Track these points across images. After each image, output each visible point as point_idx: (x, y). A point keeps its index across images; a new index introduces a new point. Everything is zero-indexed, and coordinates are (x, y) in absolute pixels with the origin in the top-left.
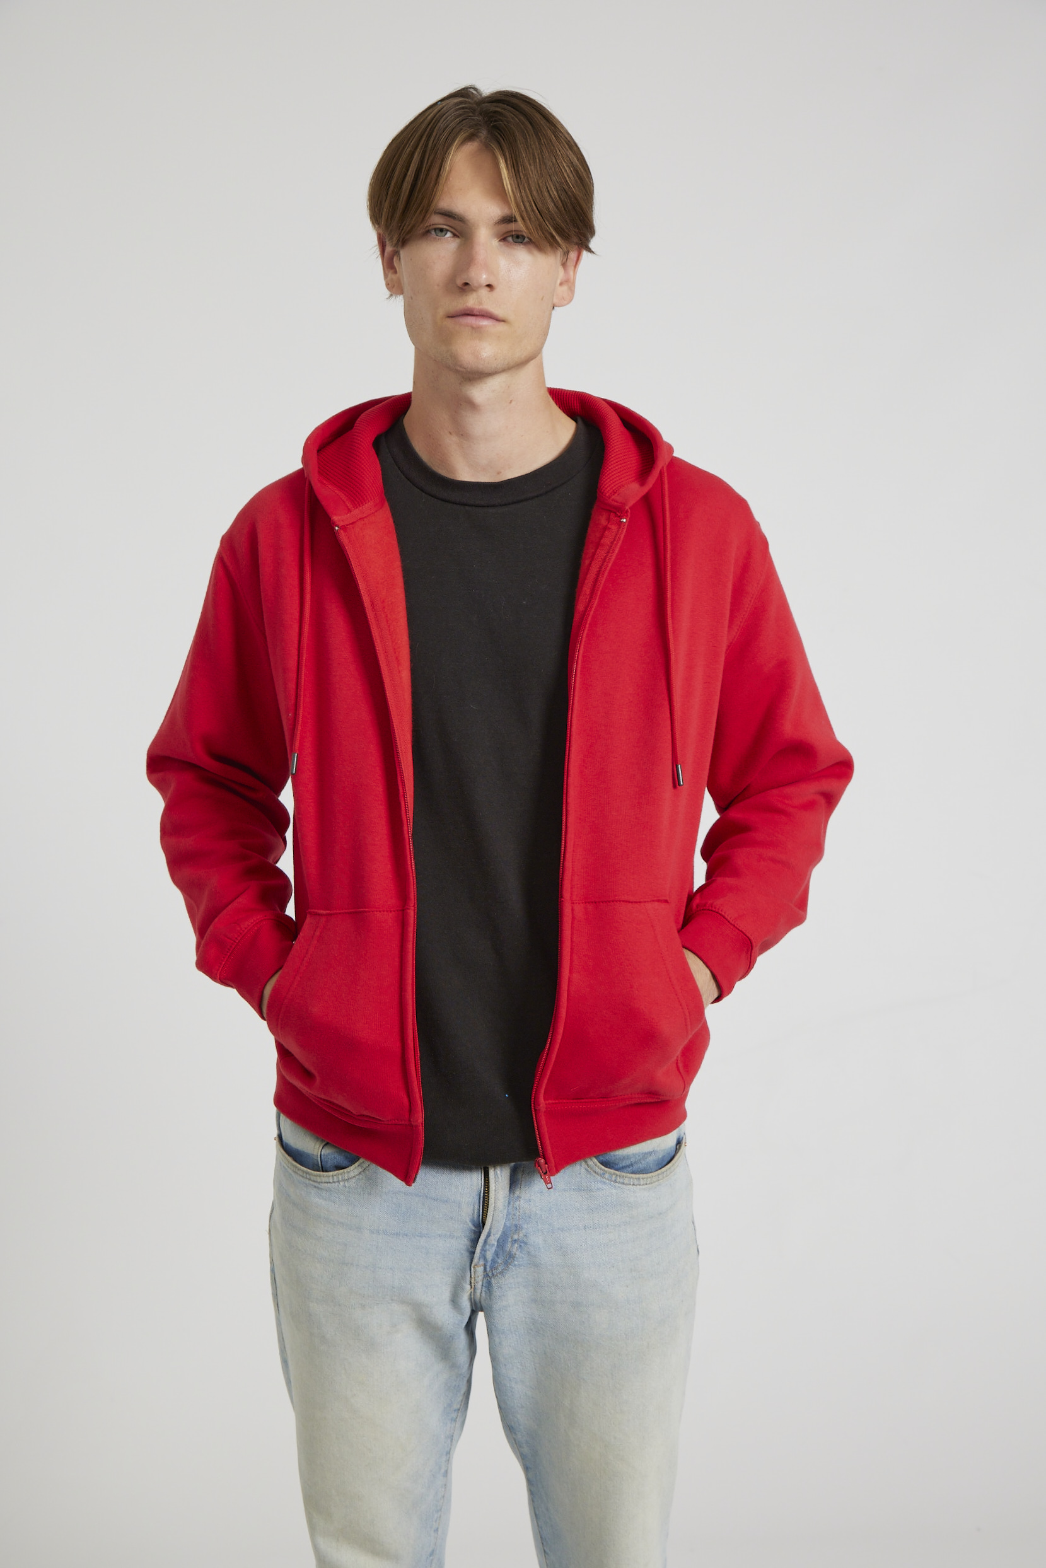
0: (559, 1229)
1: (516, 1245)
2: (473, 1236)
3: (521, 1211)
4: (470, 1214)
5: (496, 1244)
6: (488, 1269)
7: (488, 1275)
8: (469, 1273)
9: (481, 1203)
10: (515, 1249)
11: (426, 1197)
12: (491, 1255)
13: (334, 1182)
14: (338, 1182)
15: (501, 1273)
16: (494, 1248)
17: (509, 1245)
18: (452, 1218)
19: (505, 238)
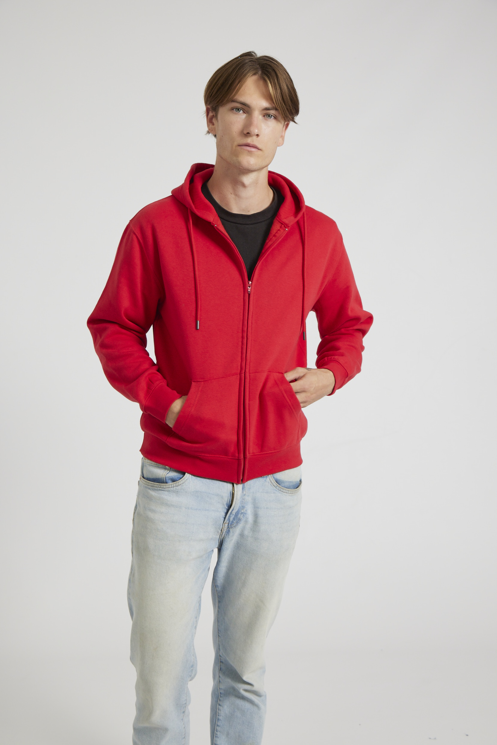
1: (242, 515)
2: (226, 511)
3: (245, 500)
4: (227, 501)
5: (235, 514)
6: (230, 525)
7: (229, 527)
8: (222, 525)
9: (231, 497)
10: (242, 517)
11: (209, 493)
12: (232, 519)
13: (171, 488)
14: (173, 487)
15: (235, 527)
16: (233, 516)
17: (239, 515)
18: (219, 502)
19: (264, 116)
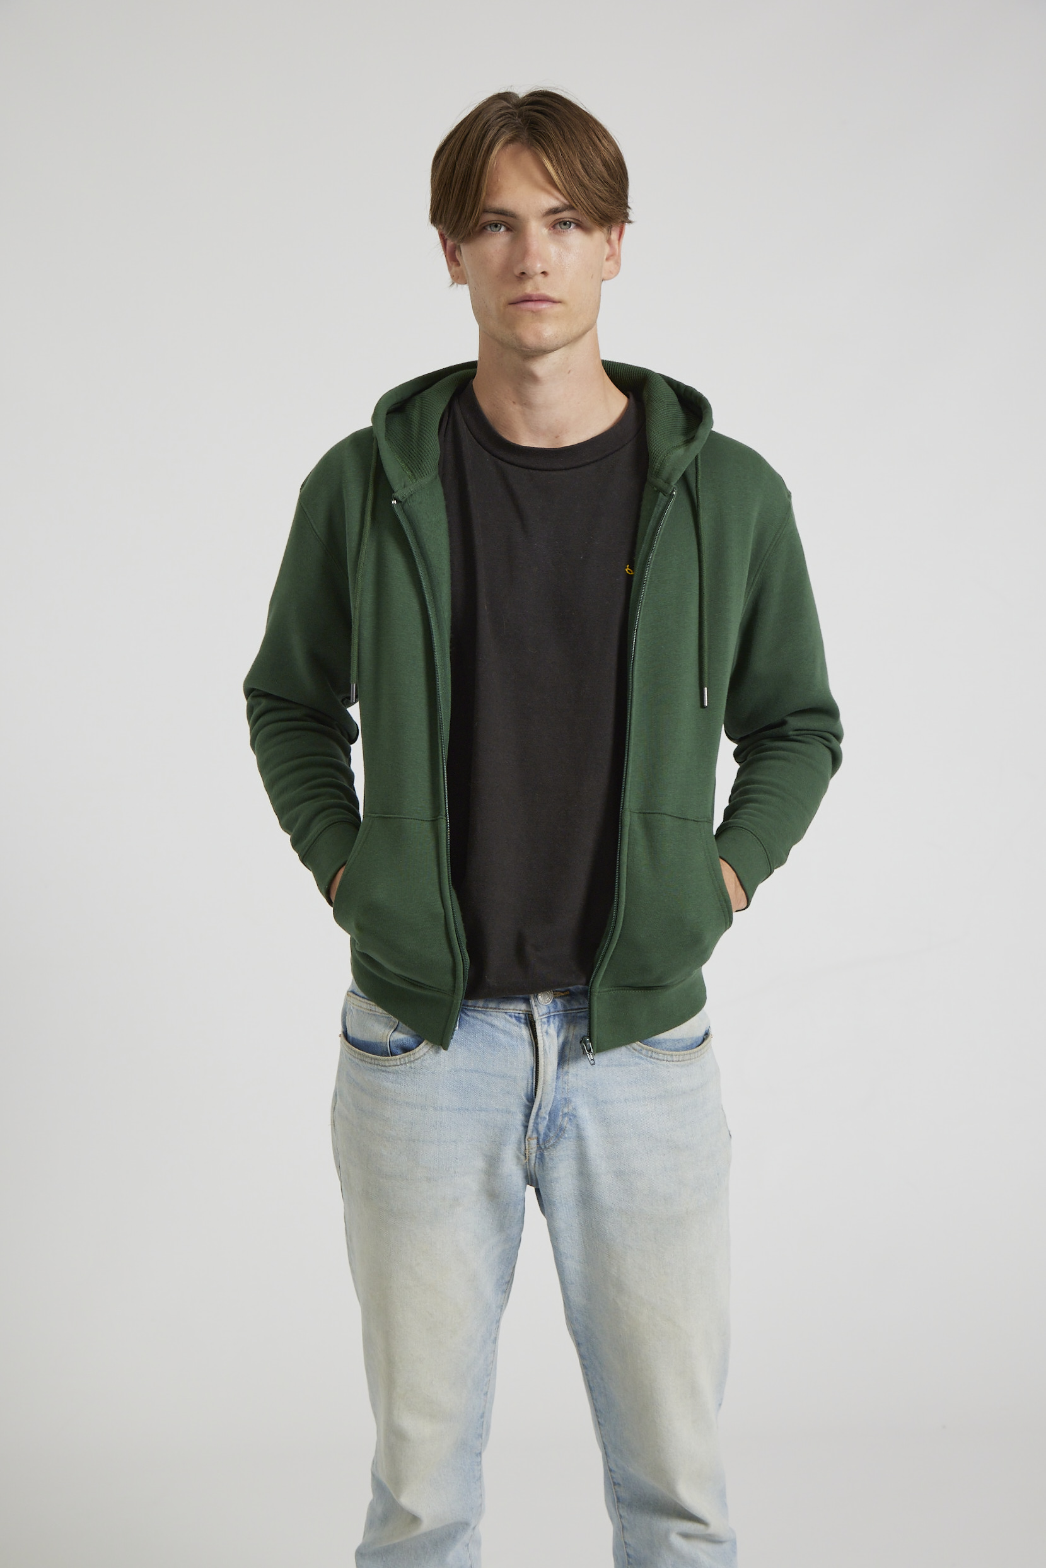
0: (602, 1101)
1: (566, 1118)
2: (524, 1110)
3: (570, 1085)
5: (547, 1117)
6: (541, 1142)
7: (540, 1147)
8: (523, 1144)
9: (534, 1078)
10: (565, 1122)
11: (485, 1073)
12: (544, 1129)
13: (401, 1064)
14: (405, 1064)
15: (553, 1145)
16: (546, 1122)
17: (559, 1118)
18: (508, 1092)
19: (554, 227)
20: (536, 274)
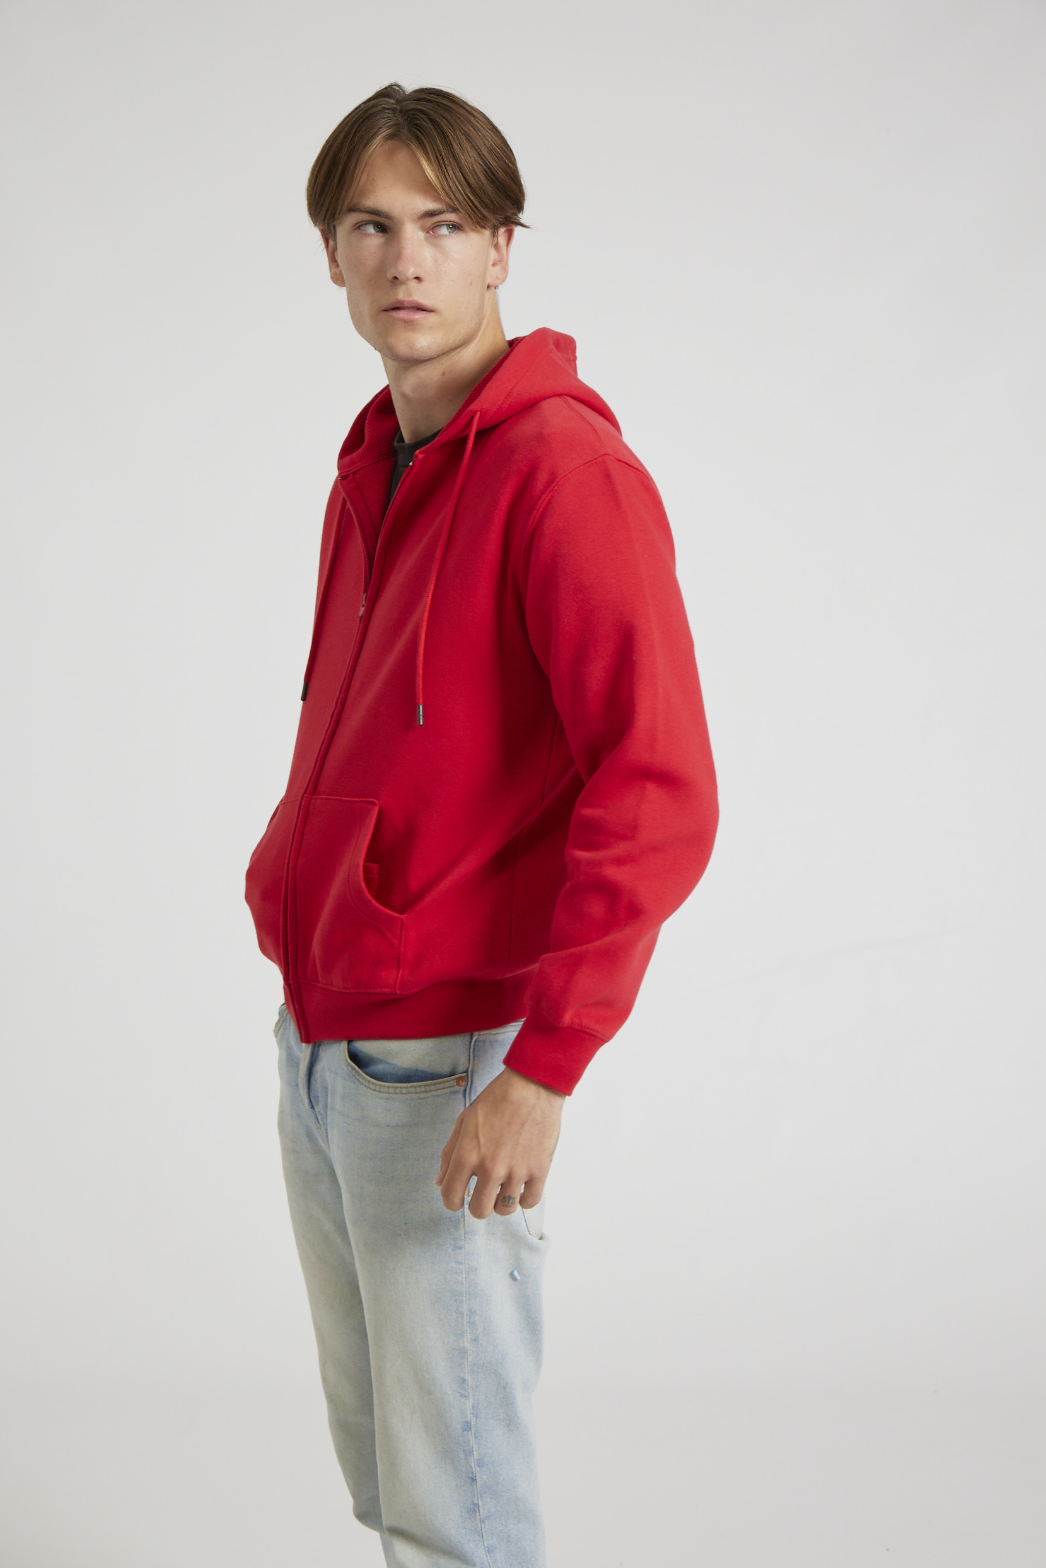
19: (431, 230)
20: (408, 279)
